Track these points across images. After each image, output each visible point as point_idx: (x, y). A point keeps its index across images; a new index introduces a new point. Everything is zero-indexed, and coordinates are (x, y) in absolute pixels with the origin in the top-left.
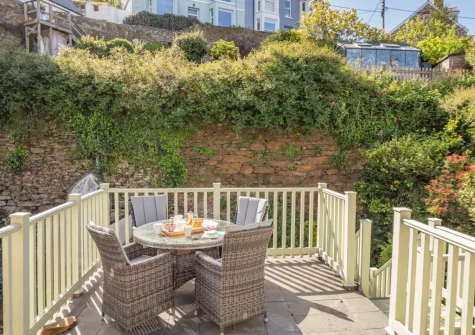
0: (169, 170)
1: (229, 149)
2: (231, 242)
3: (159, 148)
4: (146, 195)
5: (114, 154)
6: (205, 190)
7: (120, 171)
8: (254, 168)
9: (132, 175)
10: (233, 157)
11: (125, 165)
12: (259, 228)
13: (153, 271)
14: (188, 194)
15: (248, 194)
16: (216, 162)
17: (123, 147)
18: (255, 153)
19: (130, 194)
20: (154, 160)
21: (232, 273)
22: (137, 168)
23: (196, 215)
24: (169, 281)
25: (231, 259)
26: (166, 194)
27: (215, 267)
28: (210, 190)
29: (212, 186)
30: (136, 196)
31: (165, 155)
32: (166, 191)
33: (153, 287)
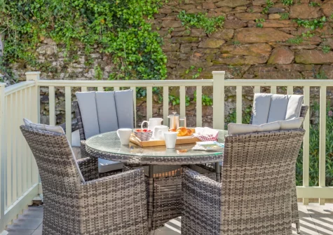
0: (132, 58)
1: (248, 17)
2: (236, 149)
3: (114, 16)
4: (101, 90)
5: (30, 28)
6: (199, 84)
7: (42, 60)
8: (296, 53)
9: (65, 67)
10: (254, 31)
11: (51, 48)
12: (280, 130)
13: (119, 194)
14: (170, 89)
15: (273, 89)
16: (221, 43)
17: (47, 14)
18: (298, 24)
19: (74, 89)
20: (105, 40)
21: (237, 198)
22: (72, 54)
23: (184, 119)
24: (142, 213)
25: (236, 176)
26: (133, 90)
27: (212, 189)
28: (207, 82)
29: (211, 77)
30: (84, 91)
31: (124, 28)
32: (134, 84)
33: (118, 220)
